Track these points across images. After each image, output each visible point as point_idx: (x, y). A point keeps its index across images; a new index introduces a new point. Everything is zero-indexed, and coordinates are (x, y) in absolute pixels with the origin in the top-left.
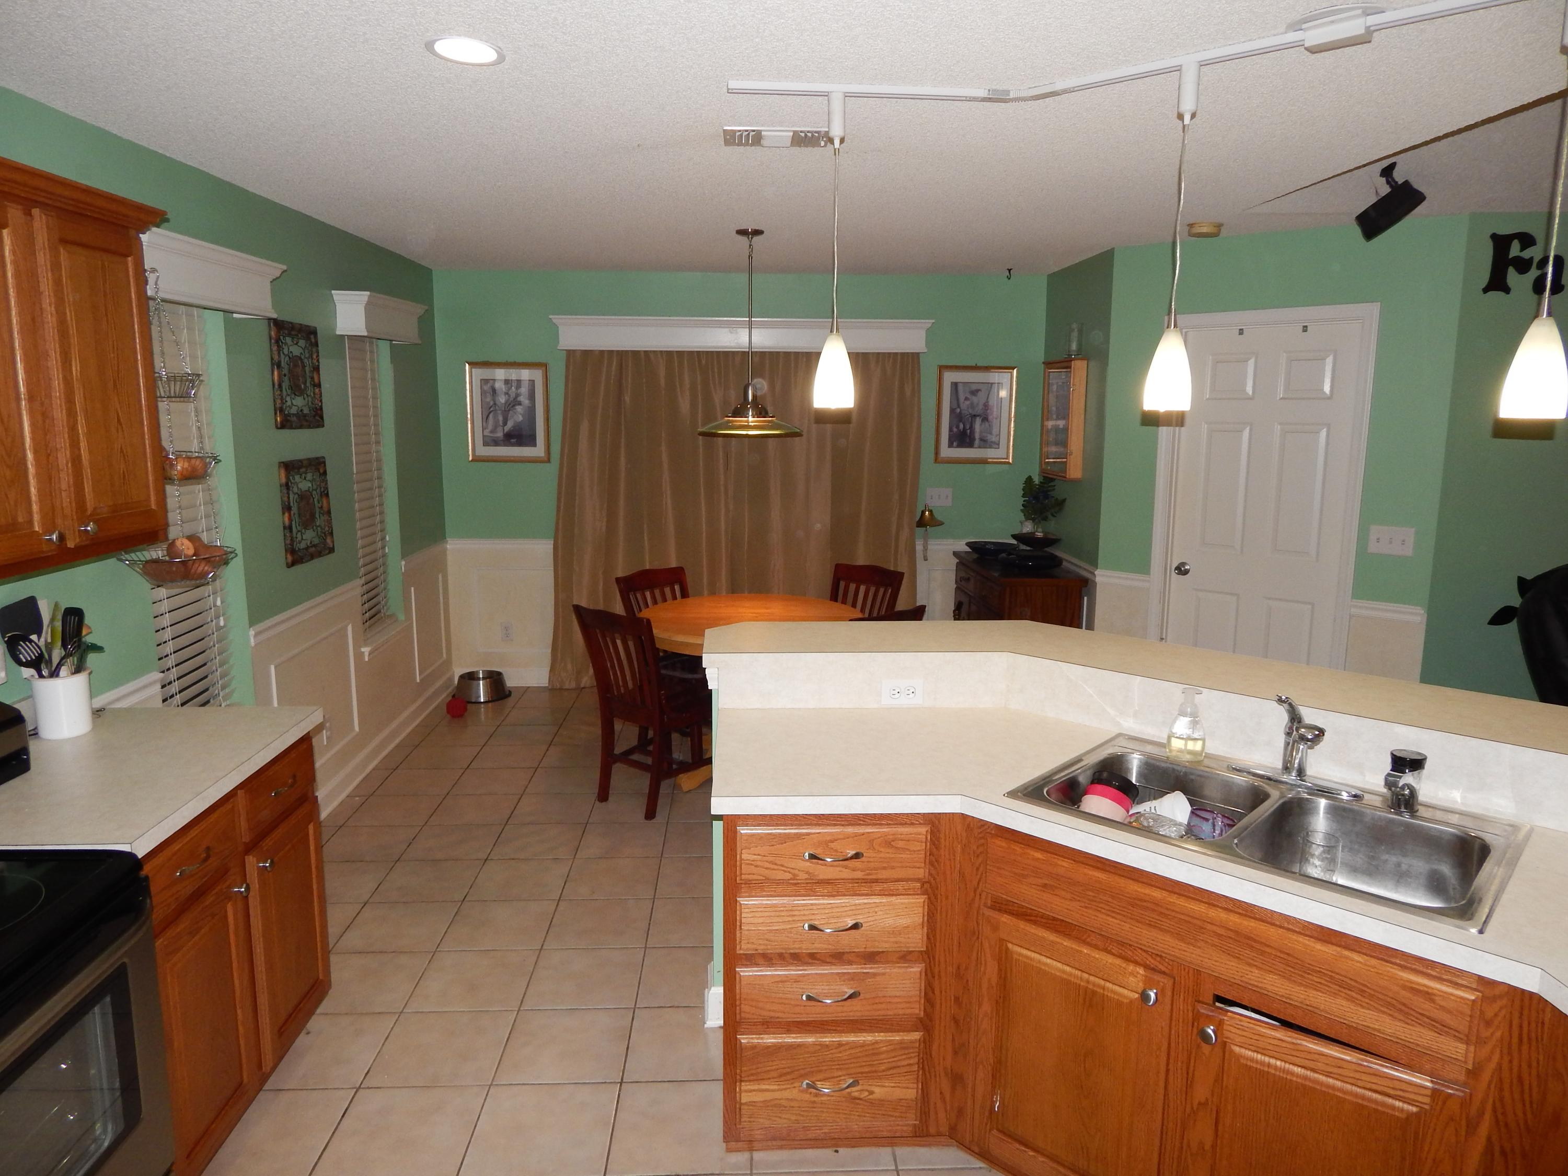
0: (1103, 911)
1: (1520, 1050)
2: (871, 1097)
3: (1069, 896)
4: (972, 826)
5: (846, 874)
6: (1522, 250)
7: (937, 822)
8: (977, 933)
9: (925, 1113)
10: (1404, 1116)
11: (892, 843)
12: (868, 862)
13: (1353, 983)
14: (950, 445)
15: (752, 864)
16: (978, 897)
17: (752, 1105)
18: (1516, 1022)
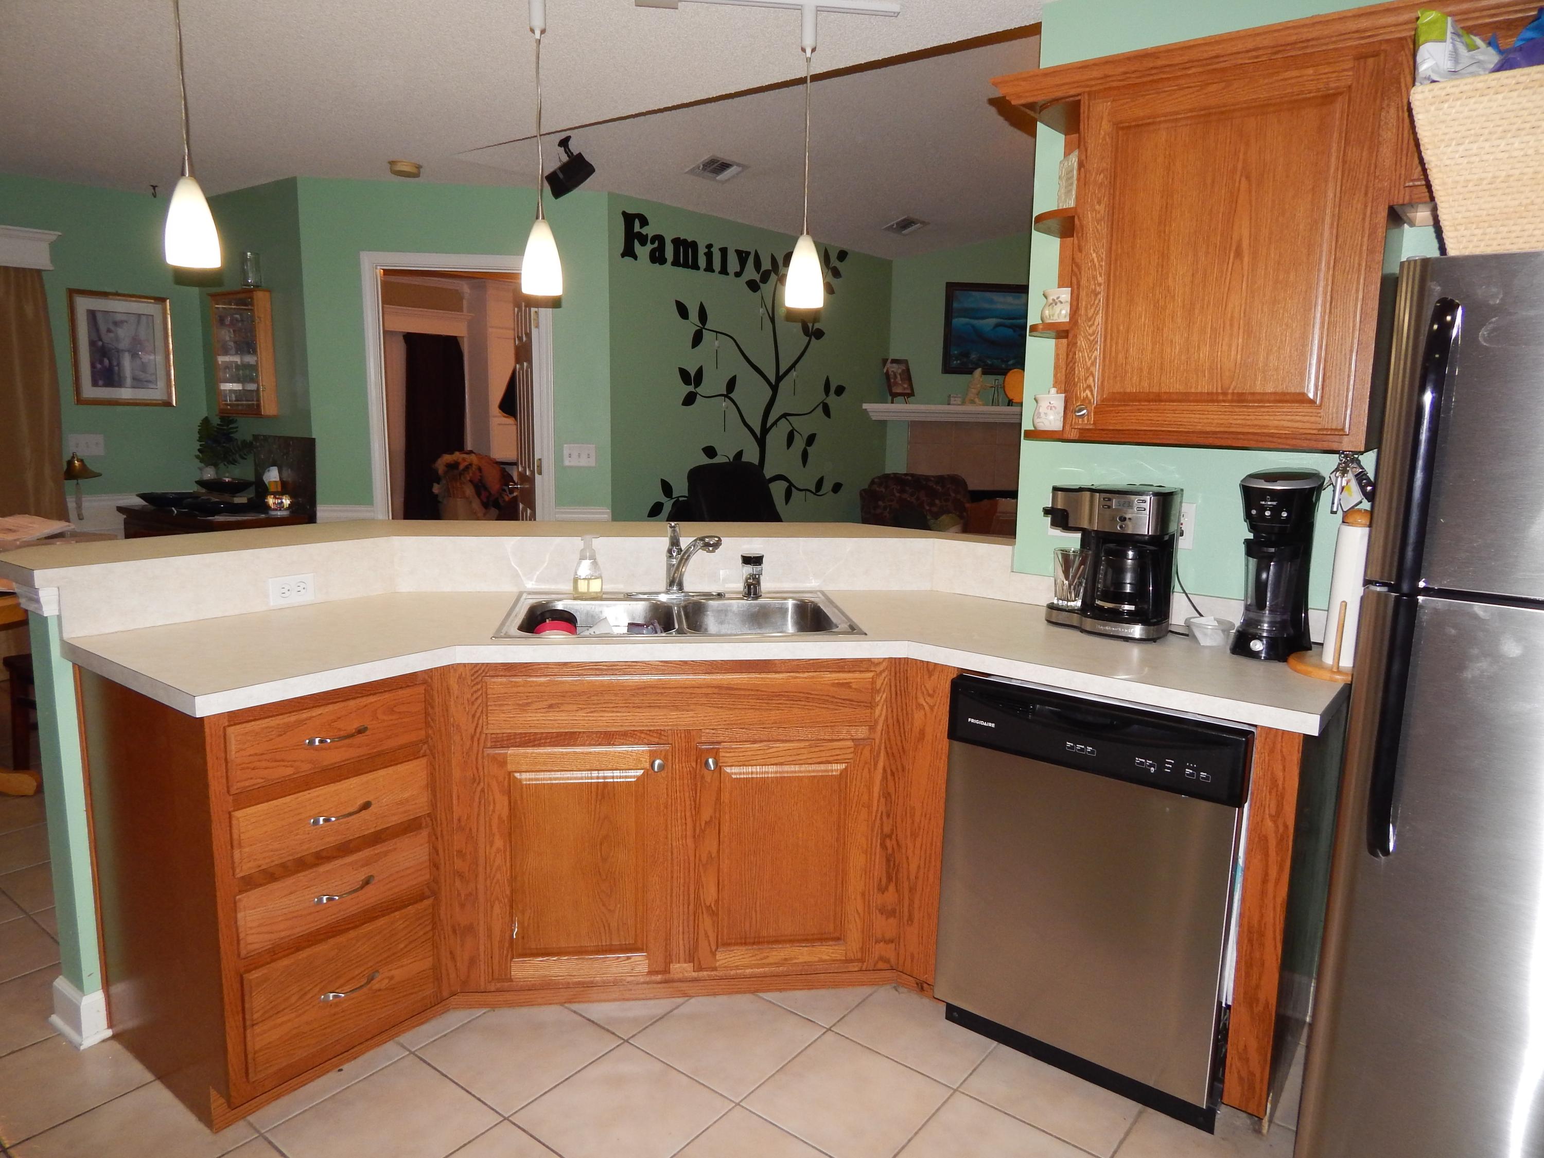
0: (608, 709)
1: (896, 701)
2: (393, 982)
3: (575, 707)
4: (463, 675)
5: (353, 753)
6: (641, 228)
7: (430, 680)
8: (478, 779)
9: (438, 979)
10: (838, 773)
11: (395, 709)
12: (372, 734)
13: (802, 695)
14: (95, 384)
15: (248, 768)
16: (475, 744)
17: (268, 1048)
18: (893, 684)
